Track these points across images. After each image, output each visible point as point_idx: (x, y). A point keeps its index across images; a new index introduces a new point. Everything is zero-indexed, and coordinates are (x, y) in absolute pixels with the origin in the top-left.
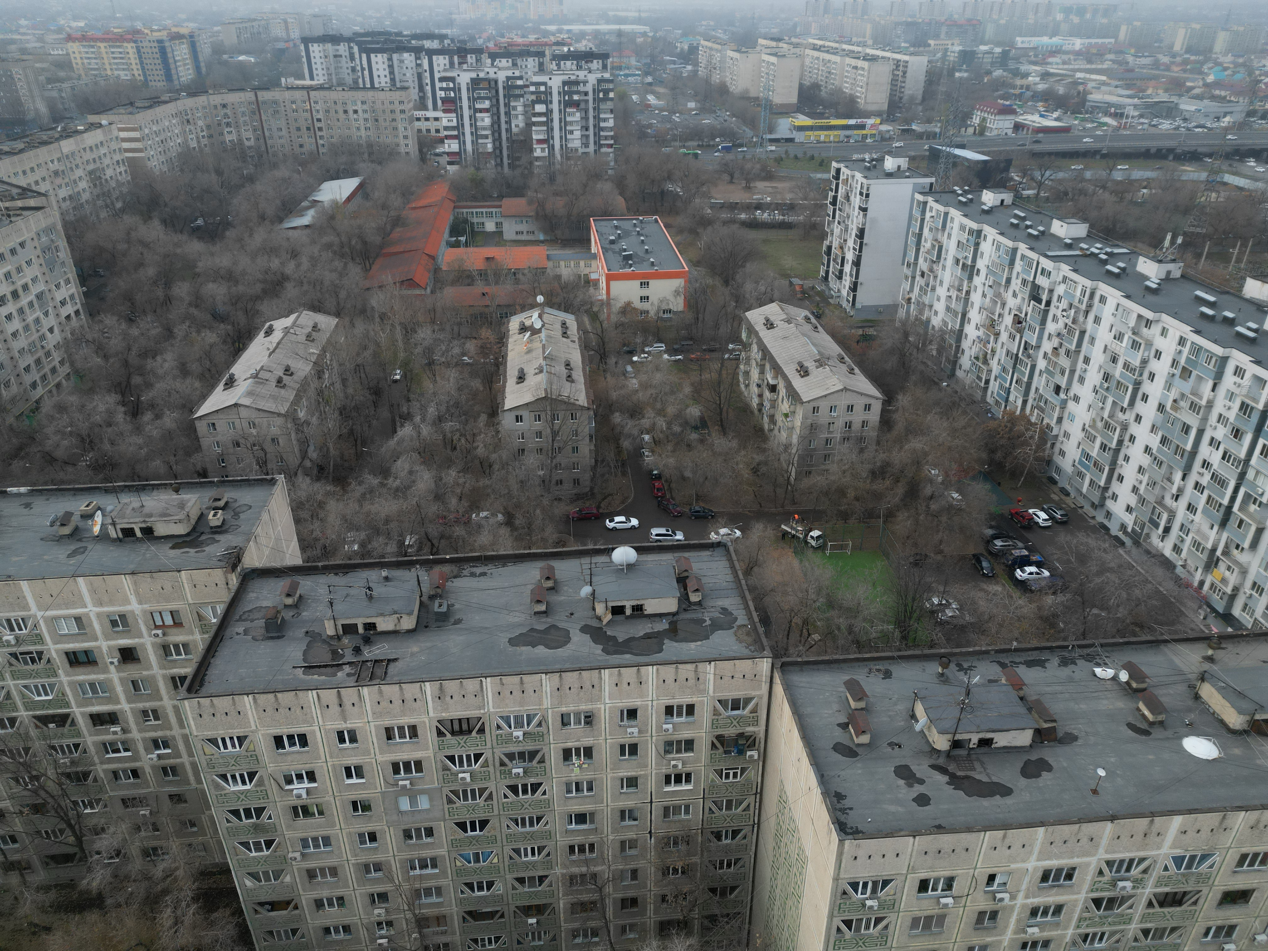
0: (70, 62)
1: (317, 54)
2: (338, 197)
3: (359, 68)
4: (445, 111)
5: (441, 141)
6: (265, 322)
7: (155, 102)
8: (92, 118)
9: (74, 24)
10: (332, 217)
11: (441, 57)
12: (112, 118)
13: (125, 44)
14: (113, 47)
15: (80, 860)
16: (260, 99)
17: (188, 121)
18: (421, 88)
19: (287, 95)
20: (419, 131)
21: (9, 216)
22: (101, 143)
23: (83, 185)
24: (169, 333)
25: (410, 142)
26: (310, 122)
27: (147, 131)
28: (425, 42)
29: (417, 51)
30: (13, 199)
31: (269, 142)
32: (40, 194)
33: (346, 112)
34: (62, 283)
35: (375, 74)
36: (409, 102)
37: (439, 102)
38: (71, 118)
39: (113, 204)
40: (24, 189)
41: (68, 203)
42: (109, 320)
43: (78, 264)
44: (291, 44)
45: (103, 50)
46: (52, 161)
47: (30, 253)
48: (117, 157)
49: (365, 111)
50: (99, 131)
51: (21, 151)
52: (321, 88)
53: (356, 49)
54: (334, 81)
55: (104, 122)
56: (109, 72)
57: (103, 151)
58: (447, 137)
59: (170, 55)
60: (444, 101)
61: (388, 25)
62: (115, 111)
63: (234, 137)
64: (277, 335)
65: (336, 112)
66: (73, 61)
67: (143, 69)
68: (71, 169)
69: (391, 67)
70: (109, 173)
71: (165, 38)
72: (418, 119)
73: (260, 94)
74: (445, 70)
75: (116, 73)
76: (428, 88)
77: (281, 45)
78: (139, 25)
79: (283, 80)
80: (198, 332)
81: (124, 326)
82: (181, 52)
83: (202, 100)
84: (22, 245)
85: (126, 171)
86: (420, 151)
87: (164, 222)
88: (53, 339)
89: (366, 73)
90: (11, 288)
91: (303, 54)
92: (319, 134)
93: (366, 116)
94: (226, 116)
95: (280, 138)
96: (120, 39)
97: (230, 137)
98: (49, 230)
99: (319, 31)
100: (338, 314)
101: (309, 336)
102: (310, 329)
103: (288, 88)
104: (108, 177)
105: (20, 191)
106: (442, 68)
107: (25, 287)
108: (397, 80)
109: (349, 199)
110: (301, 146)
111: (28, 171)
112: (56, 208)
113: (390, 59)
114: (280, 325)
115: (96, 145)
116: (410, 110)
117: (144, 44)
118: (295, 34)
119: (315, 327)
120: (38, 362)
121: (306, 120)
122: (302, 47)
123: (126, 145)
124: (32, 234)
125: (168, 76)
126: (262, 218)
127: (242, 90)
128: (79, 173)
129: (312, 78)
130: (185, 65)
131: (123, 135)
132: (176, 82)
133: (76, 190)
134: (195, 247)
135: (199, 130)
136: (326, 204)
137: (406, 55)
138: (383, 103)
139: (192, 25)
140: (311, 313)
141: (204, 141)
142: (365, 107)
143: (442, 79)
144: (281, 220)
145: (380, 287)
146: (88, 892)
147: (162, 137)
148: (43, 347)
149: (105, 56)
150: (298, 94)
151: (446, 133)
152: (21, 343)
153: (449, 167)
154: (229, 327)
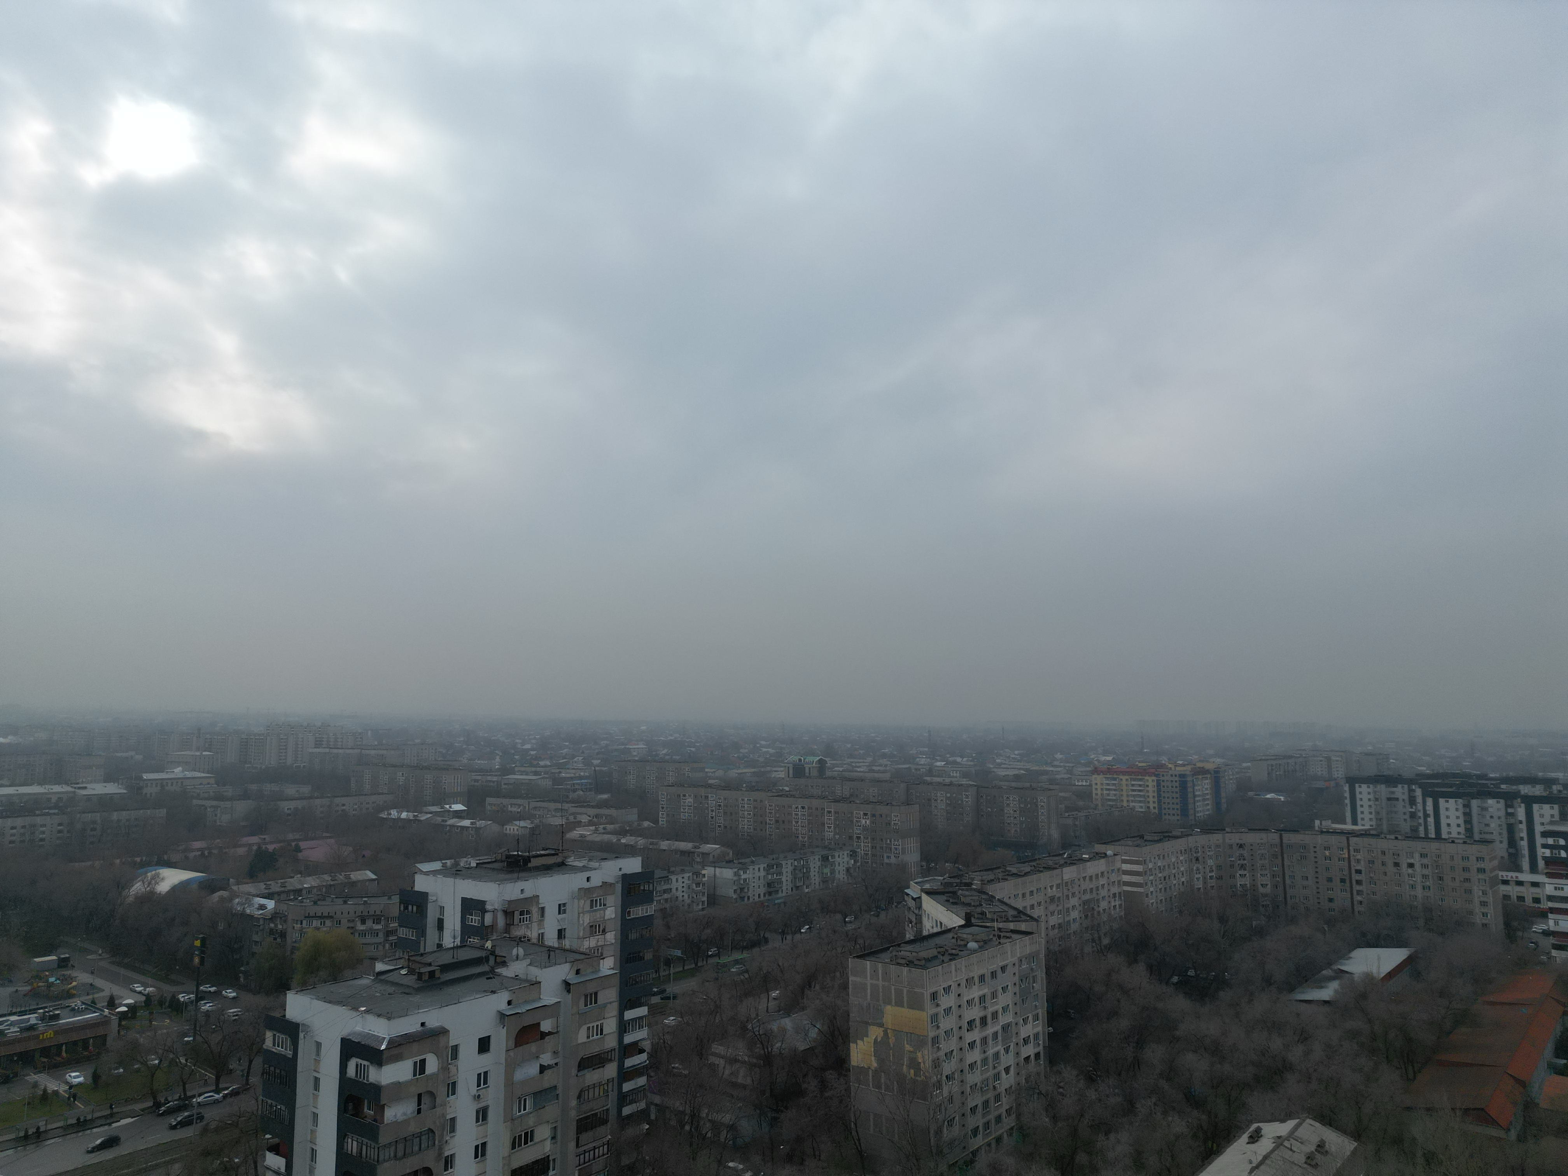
0: (1091, 793)
1: (1365, 797)
2: (1375, 971)
3: (1421, 814)
4: (1550, 875)
5: (1544, 915)
6: (1251, 1122)
7: (1166, 836)
8: (1099, 848)
9: (1103, 758)
10: (1364, 996)
11: (1546, 807)
12: (1118, 849)
13: (1147, 778)
14: (1134, 780)
16: (1285, 841)
17: (1197, 859)
18: (1512, 842)
19: (1320, 839)
20: (1506, 897)
21: (999, 937)
22: (1102, 873)
23: (1075, 914)
24: (1129, 1107)
25: (1490, 910)
26: (1346, 872)
27: (1151, 866)
28: (1521, 787)
29: (1509, 798)
30: (1007, 921)
31: (1290, 892)
32: (1032, 918)
33: (1397, 865)
34: (1030, 1018)
35: (1444, 821)
36: (1492, 859)
37: (1541, 864)
38: (1079, 846)
39: (1100, 938)
40: (1020, 912)
41: (1056, 931)
42: (1069, 1073)
43: (1051, 1000)
44: (1332, 784)
45: (1124, 782)
46: (1051, 887)
47: (1008, 979)
48: (1115, 890)
49: (1425, 866)
50: (1103, 861)
51: (1026, 874)
52: (1365, 834)
53: (1419, 793)
54: (1385, 828)
55: (1109, 853)
56: (1125, 804)
57: (1102, 881)
58: (1553, 910)
59: (1190, 790)
60: (1548, 861)
61: (1467, 766)
62: (1122, 842)
63: (1247, 881)
64: (1265, 1145)
65: (1383, 864)
66: (1094, 792)
67: (1159, 801)
68: (1068, 896)
69: (1468, 815)
70: (1103, 905)
71: (1188, 773)
72: (1506, 882)
73: (1286, 836)
74: (1552, 823)
75: (1132, 804)
76: (1524, 844)
77: (1320, 784)
78: (1164, 760)
79: (1317, 823)
80: (1165, 1113)
81: (1082, 1084)
82: (1203, 787)
83: (1217, 838)
84: (1003, 969)
85: (1120, 905)
86: (1507, 925)
87: (1150, 968)
88: (1007, 1081)
89: (1431, 820)
90: (982, 1014)
91: (1347, 795)
92: (1357, 888)
93: (1426, 872)
94: (1242, 857)
95: (1305, 887)
96: (1144, 772)
97: (1242, 880)
98: (1032, 957)
99: (1371, 770)
100: (1356, 1135)
101: (1309, 1157)
102: (1313, 1148)
103: (1322, 832)
104: (1101, 909)
105: (1015, 913)
106: (1547, 819)
107: (995, 1015)
108: (1476, 830)
109: (1390, 975)
110: (1331, 900)
111: (1028, 894)
112: (1043, 935)
113: (1467, 806)
114: (1272, 1130)
115: (1097, 875)
116: (1493, 870)
117: (1165, 778)
118: (1339, 773)
119: (1321, 1146)
120: (986, 1103)
121: (1341, 870)
122: (1346, 788)
123: (1126, 878)
124: (1015, 960)
125: (1184, 811)
126: (1268, 981)
127: (1266, 830)
128: (1074, 901)
129: (1355, 822)
130: (1204, 800)
131: (1126, 867)
132: (1191, 817)
133: (1067, 919)
134: (1179, 1004)
135: (1208, 870)
136: (1356, 978)
137: (1491, 802)
138: (1452, 858)
139: (1219, 761)
140: (1317, 1124)
141: (1212, 883)
142: (1425, 861)
143: (1545, 834)
144: (1292, 989)
145: (1428, 1109)
147: (1166, 873)
148: (994, 1087)
149: (1124, 788)
150: (1333, 840)
151: (1550, 904)
152: (974, 1078)
153: (1554, 953)
154: (1204, 1117)
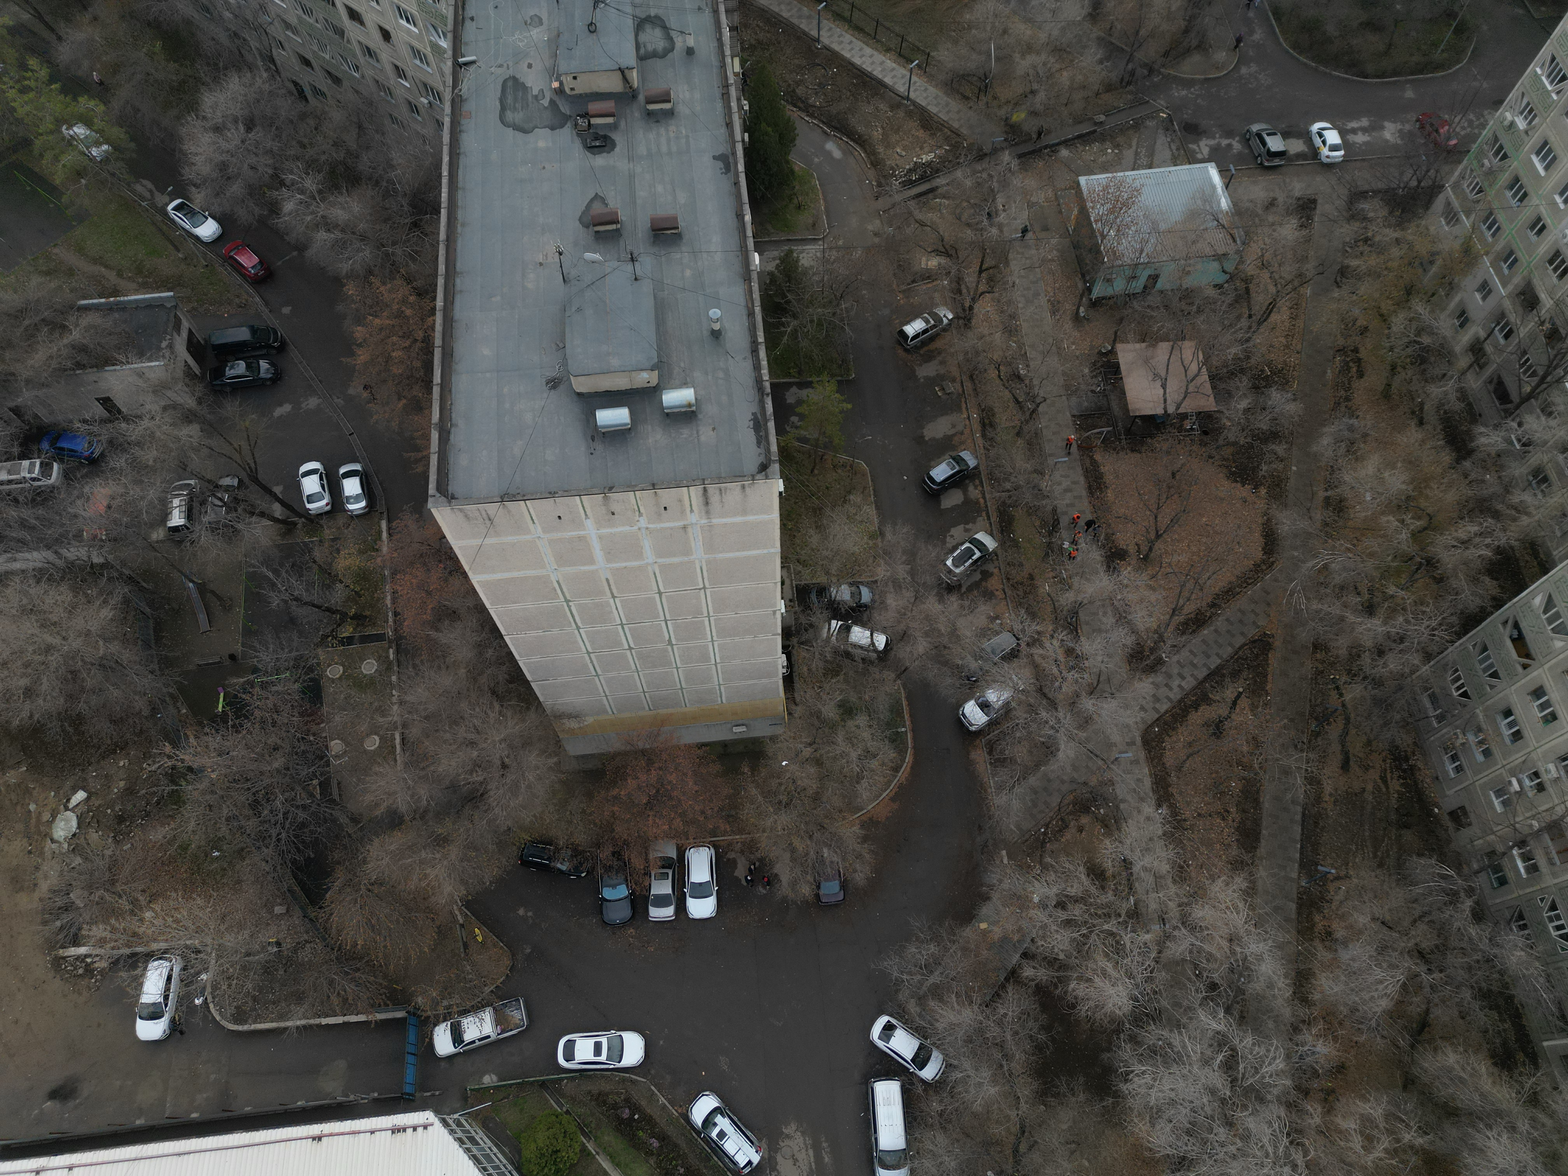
15: (1505, 411)
146: (1472, 439)
